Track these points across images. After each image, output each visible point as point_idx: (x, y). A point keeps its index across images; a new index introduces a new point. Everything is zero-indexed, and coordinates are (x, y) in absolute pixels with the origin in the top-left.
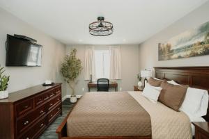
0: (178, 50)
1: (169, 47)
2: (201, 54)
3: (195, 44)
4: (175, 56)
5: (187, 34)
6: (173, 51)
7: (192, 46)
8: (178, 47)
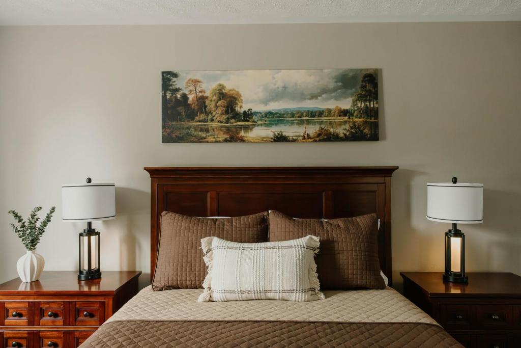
0: (274, 118)
2: (346, 139)
3: (329, 111)
6: (248, 115)
7: (321, 113)
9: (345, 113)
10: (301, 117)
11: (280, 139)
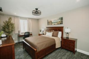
0: (54, 23)
1: (51, 21)
4: (53, 24)
5: (56, 19)
8: (54, 22)
9: (60, 22)
10: (56, 22)
11: (54, 24)
